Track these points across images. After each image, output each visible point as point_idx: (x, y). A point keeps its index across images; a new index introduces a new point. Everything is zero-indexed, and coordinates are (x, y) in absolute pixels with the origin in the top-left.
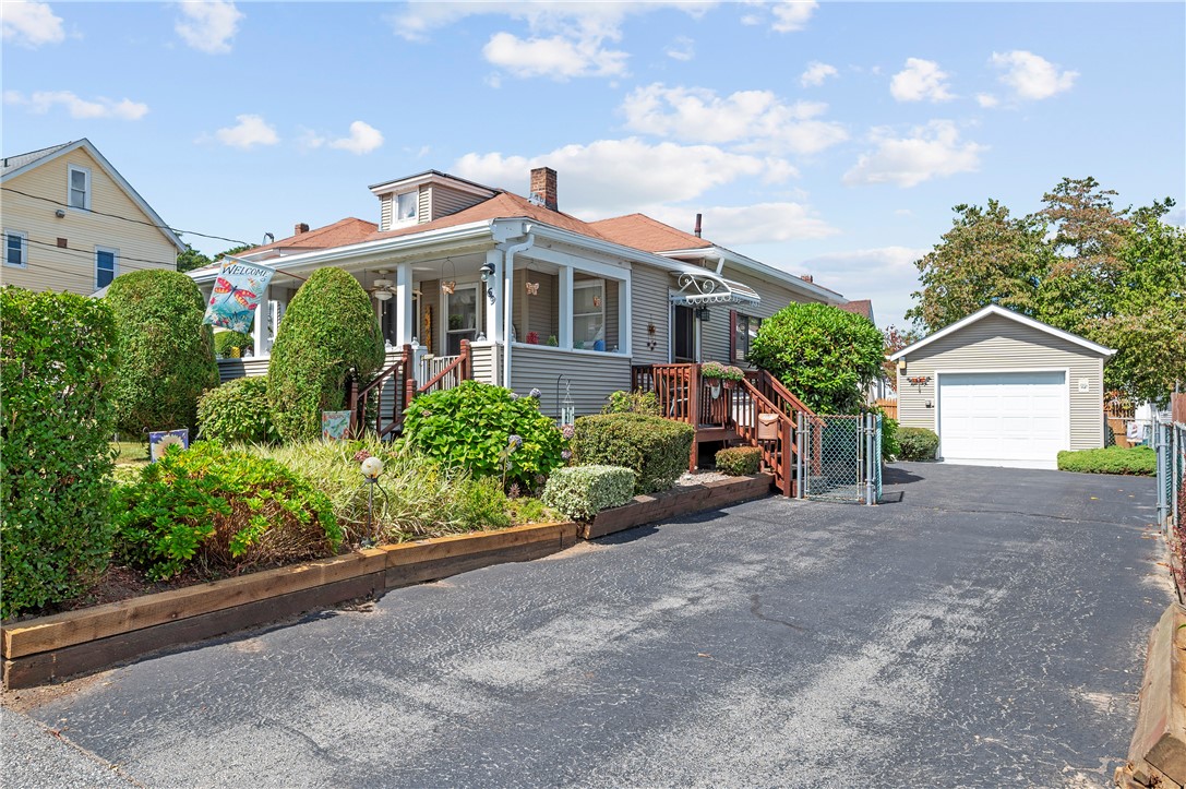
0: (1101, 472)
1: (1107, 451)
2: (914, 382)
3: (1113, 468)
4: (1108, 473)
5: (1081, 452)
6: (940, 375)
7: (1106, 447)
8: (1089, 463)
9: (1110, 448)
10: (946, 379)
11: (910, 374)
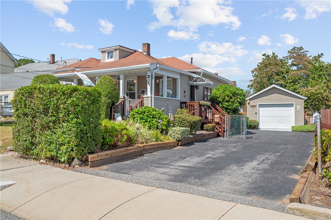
0: (303, 132)
1: (305, 126)
2: (252, 106)
3: (306, 131)
4: (305, 132)
5: (298, 126)
6: (259, 104)
7: (305, 125)
8: (300, 129)
9: (306, 125)
10: (261, 106)
11: (251, 104)
